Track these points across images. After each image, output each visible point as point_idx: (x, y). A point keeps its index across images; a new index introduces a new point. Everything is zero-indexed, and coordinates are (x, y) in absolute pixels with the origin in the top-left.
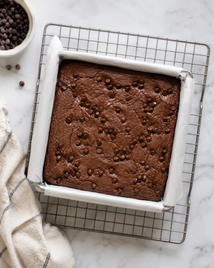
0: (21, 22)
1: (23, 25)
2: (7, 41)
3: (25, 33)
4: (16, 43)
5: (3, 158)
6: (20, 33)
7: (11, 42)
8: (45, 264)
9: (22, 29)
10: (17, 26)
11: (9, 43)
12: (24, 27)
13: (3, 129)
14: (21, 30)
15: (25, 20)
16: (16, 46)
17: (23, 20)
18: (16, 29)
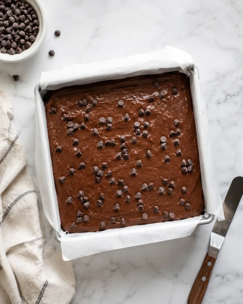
0: (30, 23)
1: (32, 27)
2: (14, 44)
3: (34, 36)
4: (24, 46)
5: (3, 168)
6: (29, 36)
7: (17, 46)
8: (41, 292)
9: (31, 31)
10: (25, 28)
11: (16, 47)
12: (34, 28)
13: (5, 138)
14: (30, 33)
15: (35, 21)
16: (23, 51)
17: (32, 21)
18: (24, 31)
